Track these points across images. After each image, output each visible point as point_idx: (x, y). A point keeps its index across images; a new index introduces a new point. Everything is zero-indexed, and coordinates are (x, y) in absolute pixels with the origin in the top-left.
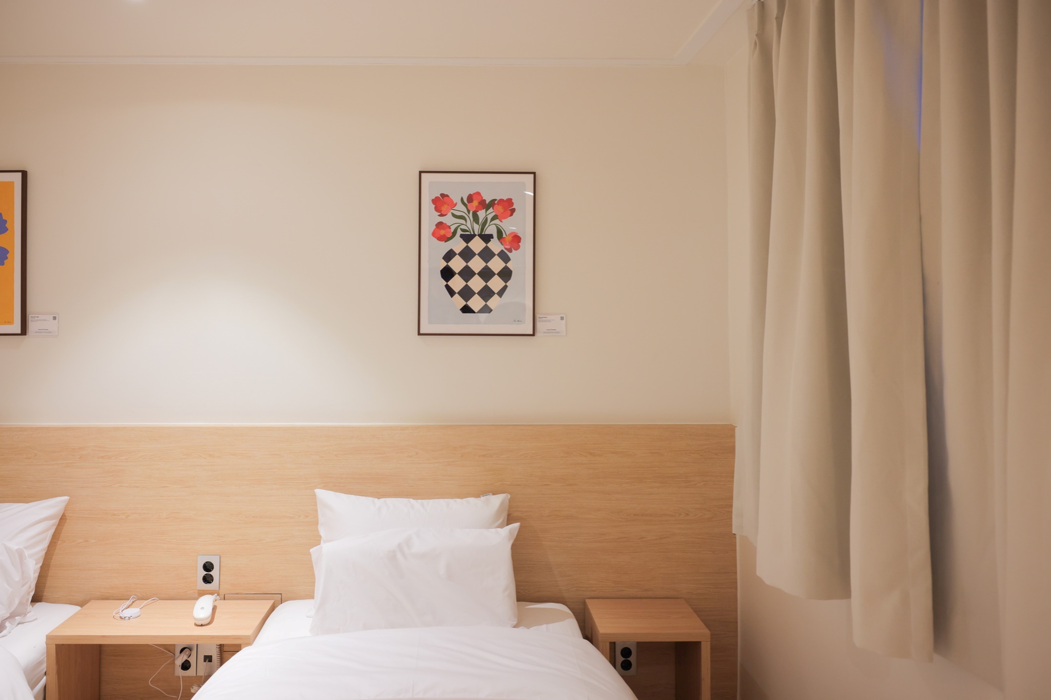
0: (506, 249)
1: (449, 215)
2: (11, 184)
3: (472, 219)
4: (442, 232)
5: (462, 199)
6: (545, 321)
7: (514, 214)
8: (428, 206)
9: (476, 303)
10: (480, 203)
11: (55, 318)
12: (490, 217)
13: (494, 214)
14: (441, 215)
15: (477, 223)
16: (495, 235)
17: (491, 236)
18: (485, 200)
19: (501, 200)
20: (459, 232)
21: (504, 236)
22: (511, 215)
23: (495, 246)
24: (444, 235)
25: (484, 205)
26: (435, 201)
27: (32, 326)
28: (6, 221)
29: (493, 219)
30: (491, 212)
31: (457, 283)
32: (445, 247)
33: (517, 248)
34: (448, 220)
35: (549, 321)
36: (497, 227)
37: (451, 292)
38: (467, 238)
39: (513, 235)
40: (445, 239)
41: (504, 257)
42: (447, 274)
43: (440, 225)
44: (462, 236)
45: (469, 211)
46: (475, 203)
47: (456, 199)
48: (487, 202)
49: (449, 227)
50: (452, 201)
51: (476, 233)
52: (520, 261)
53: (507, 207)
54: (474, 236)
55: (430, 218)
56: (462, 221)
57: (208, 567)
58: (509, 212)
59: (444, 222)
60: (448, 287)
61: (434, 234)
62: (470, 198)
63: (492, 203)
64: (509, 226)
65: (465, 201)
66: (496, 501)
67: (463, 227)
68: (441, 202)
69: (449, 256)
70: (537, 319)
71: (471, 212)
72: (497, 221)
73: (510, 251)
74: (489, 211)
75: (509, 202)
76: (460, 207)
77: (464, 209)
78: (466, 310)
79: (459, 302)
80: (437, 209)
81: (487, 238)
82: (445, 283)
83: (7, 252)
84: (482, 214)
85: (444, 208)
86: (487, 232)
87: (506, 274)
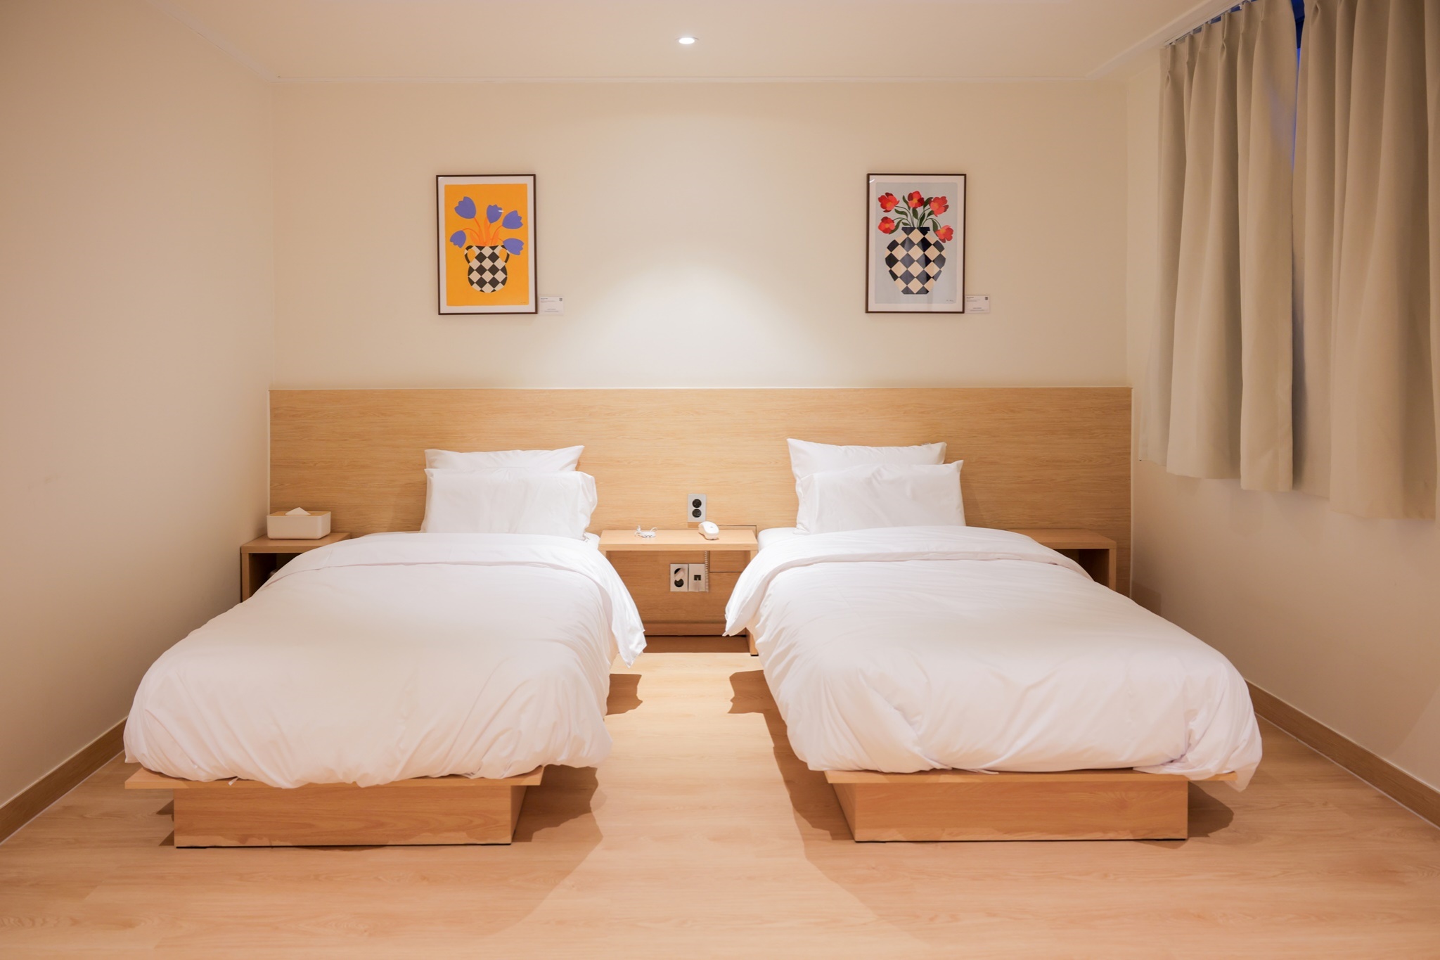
0: (940, 240)
1: (893, 211)
2: (525, 186)
3: (912, 215)
4: (887, 226)
5: (904, 197)
6: (972, 301)
7: (948, 210)
8: (874, 203)
9: (915, 285)
10: (919, 201)
11: (561, 299)
12: (927, 213)
13: (930, 210)
14: (886, 211)
15: (917, 218)
16: (931, 228)
17: (928, 229)
18: (923, 198)
19: (937, 198)
20: (901, 226)
21: (939, 228)
22: (945, 211)
23: (932, 237)
24: (889, 228)
25: (922, 202)
26: (882, 199)
27: (542, 306)
28: (521, 218)
29: (929, 214)
30: (928, 209)
31: (899, 269)
32: (889, 238)
33: (950, 239)
34: (892, 215)
35: (975, 301)
36: (933, 222)
37: (895, 277)
38: (908, 230)
39: (946, 228)
40: (890, 232)
41: (939, 246)
42: (891, 261)
43: (885, 220)
44: (903, 229)
45: (909, 208)
46: (915, 201)
47: (898, 197)
48: (925, 200)
49: (893, 221)
50: (895, 199)
51: (916, 226)
52: (952, 250)
53: (942, 204)
54: (914, 228)
55: (877, 213)
56: (904, 216)
57: (697, 503)
58: (943, 208)
59: (889, 217)
60: (891, 272)
61: (880, 227)
62: (911, 196)
63: (929, 201)
64: (943, 220)
65: (907, 199)
66: (937, 448)
67: (904, 221)
68: (886, 200)
69: (893, 246)
70: (966, 299)
71: (911, 209)
72: (933, 216)
73: (944, 241)
74: (926, 208)
75: (944, 199)
76: (902, 204)
77: (906, 206)
78: (907, 291)
79: (901, 284)
80: (883, 206)
81: (924, 231)
82: (889, 269)
83: (522, 243)
84: (920, 210)
85: (889, 205)
86: (925, 225)
87: (941, 261)
